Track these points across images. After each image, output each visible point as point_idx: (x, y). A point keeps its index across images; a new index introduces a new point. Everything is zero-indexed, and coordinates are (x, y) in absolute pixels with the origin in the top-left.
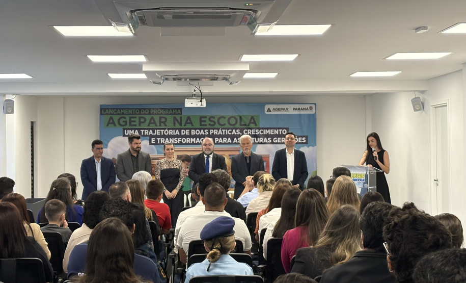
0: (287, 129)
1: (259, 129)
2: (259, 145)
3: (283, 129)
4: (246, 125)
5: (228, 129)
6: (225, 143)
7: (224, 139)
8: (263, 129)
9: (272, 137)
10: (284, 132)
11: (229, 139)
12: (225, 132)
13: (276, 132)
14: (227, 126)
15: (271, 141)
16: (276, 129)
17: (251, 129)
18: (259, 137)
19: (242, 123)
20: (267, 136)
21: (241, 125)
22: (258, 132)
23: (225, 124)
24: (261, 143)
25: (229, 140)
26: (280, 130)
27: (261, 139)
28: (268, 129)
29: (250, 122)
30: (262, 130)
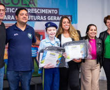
0: (58, 9)
1: (37, 8)
2: (37, 23)
3: (54, 9)
4: (26, 5)
5: (12, 7)
6: (9, 20)
7: (8, 16)
8: (40, 8)
9: (47, 15)
10: (56, 12)
11: (13, 16)
12: (9, 10)
13: (50, 11)
14: (11, 5)
15: (46, 19)
16: (50, 9)
17: (30, 8)
18: (37, 16)
19: (24, 3)
20: (43, 15)
21: (22, 4)
22: (36, 11)
23: (9, 4)
24: (39, 21)
25: (13, 18)
26: (53, 10)
27: (38, 18)
28: (43, 9)
29: (30, 3)
30: (39, 10)
